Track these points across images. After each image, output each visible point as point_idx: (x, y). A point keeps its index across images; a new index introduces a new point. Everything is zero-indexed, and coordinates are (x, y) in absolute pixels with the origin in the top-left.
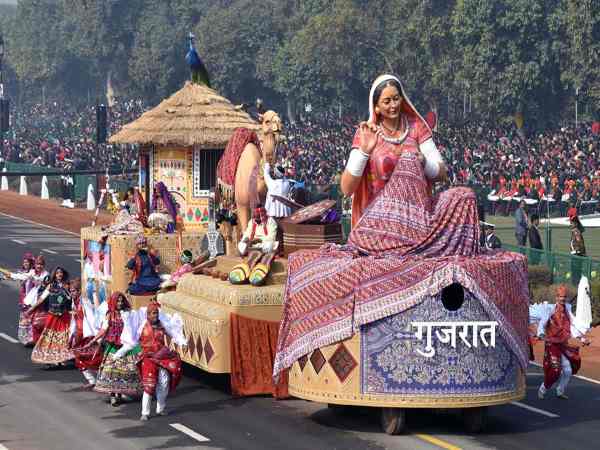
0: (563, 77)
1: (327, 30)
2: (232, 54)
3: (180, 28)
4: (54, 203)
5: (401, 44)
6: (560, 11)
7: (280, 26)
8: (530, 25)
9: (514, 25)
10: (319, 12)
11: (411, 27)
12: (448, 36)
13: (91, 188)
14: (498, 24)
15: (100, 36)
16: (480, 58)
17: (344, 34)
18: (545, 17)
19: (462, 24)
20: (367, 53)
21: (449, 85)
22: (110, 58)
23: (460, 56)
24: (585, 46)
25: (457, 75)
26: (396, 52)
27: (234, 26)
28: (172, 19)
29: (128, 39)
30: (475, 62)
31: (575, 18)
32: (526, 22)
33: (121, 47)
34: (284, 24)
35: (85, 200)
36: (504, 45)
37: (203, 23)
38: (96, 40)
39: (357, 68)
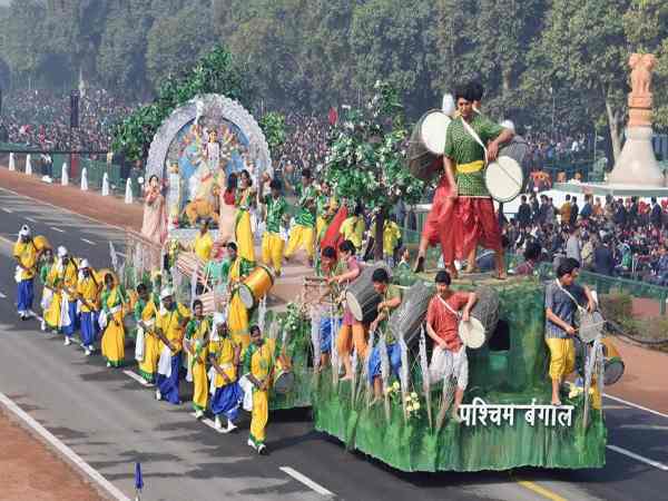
0: (433, 84)
1: (253, 37)
2: (178, 55)
3: (137, 31)
4: (35, 178)
5: (310, 51)
6: (431, 28)
7: (216, 32)
8: (408, 39)
9: (396, 39)
10: (247, 21)
11: (317, 37)
12: (347, 46)
13: (65, 166)
14: (385, 38)
15: (74, 35)
16: (371, 66)
17: (266, 40)
18: (420, 31)
19: (358, 36)
20: (283, 58)
21: (347, 87)
22: (82, 54)
23: (355, 63)
24: (450, 59)
25: (353, 80)
26: (307, 59)
27: (179, 30)
28: (131, 23)
29: (96, 39)
30: (367, 69)
31: (443, 34)
32: (405, 37)
33: (91, 45)
34: (220, 31)
35: (60, 177)
36: (388, 55)
37: (156, 26)
38: (71, 37)
39: (275, 70)
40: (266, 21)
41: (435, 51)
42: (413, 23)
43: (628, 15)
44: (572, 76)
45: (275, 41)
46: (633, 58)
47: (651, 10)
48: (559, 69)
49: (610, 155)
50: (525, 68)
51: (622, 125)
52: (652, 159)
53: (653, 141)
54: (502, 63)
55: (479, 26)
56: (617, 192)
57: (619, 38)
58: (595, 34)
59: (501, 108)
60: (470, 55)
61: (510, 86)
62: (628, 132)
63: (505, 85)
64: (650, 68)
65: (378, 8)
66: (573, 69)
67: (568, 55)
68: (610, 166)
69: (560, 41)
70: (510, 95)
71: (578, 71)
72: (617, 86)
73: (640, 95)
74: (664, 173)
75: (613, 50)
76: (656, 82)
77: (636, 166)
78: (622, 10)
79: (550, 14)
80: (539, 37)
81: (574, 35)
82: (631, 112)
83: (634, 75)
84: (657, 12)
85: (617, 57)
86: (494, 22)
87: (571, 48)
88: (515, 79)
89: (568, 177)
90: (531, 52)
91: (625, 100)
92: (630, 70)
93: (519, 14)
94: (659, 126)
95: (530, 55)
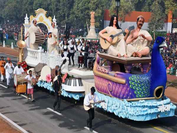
40: (14, 3)
41: (51, 10)
42: (47, 4)
43: (90, 4)
44: (79, 16)
45: (17, 8)
46: (91, 13)
47: (94, 3)
48: (77, 14)
49: (87, 32)
50: (70, 14)
51: (89, 26)
52: (95, 33)
53: (95, 29)
54: (65, 13)
55: (61, 5)
56: (89, 39)
57: (88, 9)
58: (83, 8)
59: (66, 22)
60: (59, 11)
61: (67, 18)
62: (90, 27)
63: (66, 18)
64: (94, 15)
65: (39, 1)
66: (79, 15)
67: (79, 12)
68: (87, 34)
69: (77, 9)
70: (67, 20)
71: (80, 15)
72: (88, 18)
73: (92, 20)
74: (97, 35)
75: (87, 11)
76: (95, 18)
77: (92, 34)
78: (89, 3)
79: (74, 3)
80: (73, 8)
81: (79, 8)
82: (91, 23)
83: (91, 16)
84: (95, 4)
85: (88, 12)
86: (64, 5)
87: (79, 10)
88: (68, 16)
89: (79, 36)
90: (71, 11)
91: (90, 21)
92: (90, 15)
93: (68, 3)
94: (96, 26)
95: (71, 12)
